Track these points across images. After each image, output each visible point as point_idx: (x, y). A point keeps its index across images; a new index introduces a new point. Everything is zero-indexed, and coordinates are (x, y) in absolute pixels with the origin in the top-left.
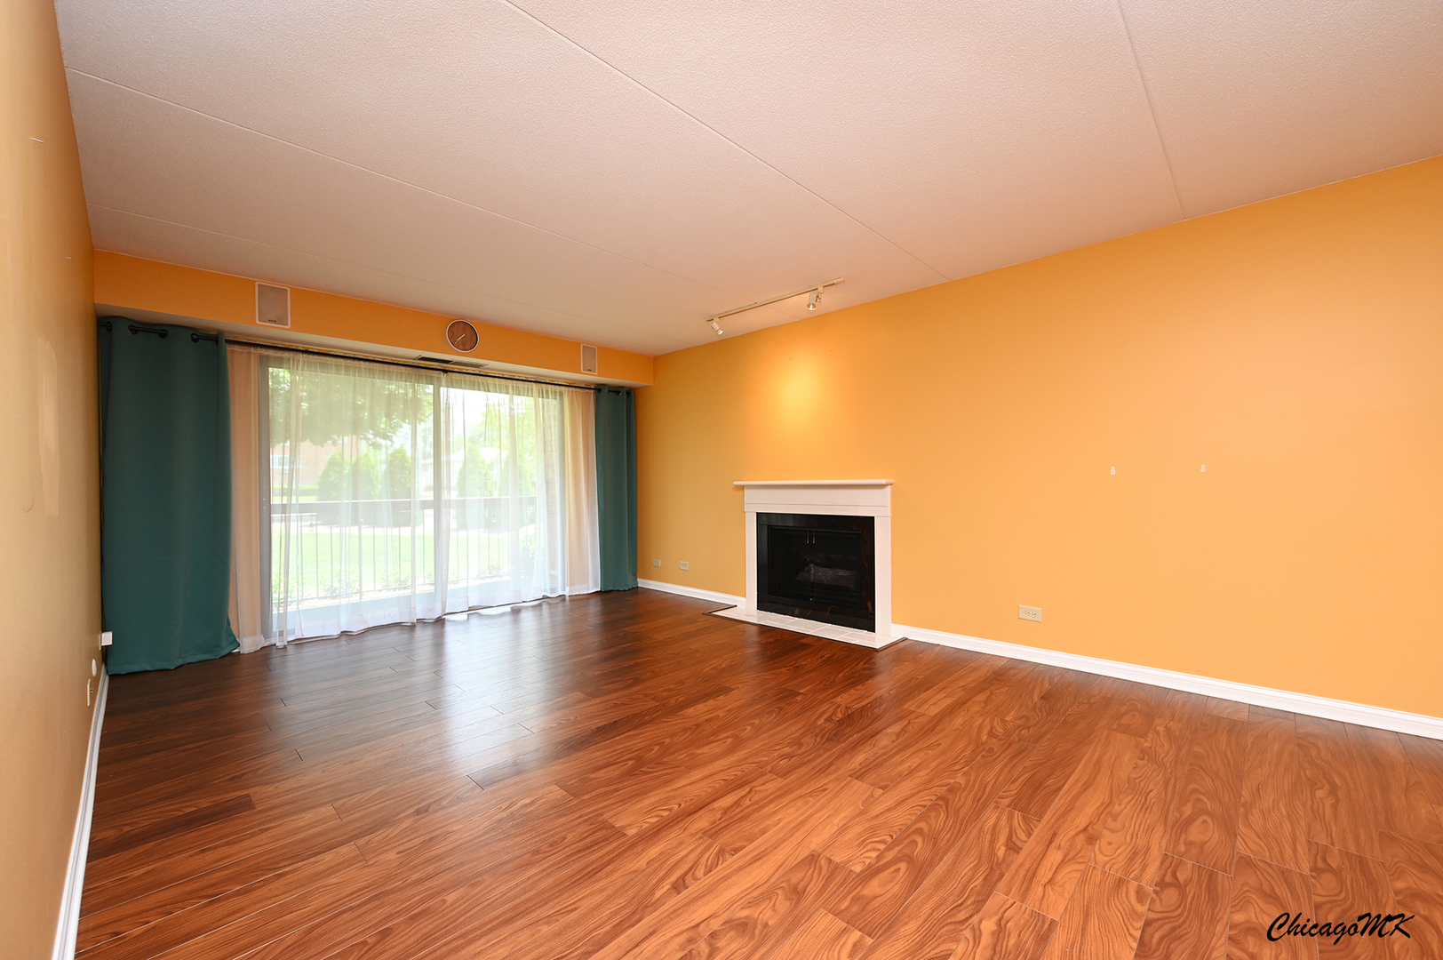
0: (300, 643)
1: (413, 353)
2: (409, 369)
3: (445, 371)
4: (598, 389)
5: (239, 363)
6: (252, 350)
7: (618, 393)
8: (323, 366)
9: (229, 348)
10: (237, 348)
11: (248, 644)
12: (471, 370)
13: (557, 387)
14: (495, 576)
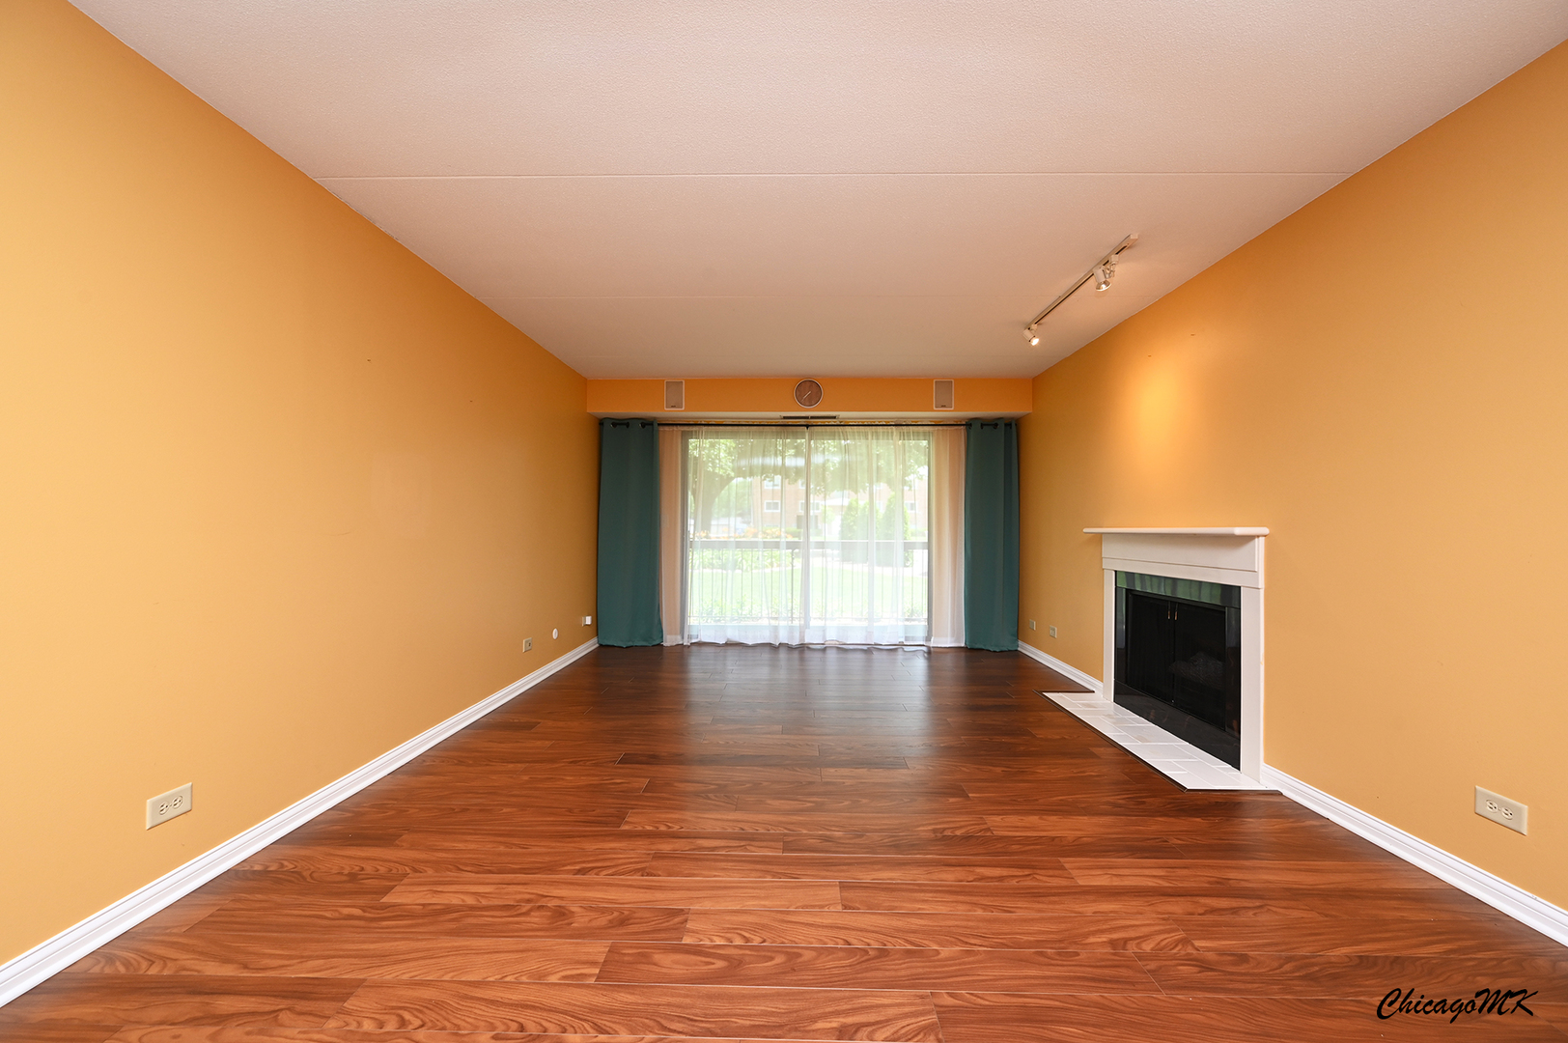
0: (700, 644)
1: (776, 415)
2: (779, 428)
3: (807, 426)
4: (969, 424)
5: (668, 438)
6: (675, 428)
7: (996, 425)
8: (717, 432)
9: (661, 429)
10: (667, 428)
11: (670, 640)
12: (832, 422)
13: (920, 427)
14: (914, 620)
